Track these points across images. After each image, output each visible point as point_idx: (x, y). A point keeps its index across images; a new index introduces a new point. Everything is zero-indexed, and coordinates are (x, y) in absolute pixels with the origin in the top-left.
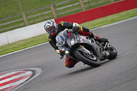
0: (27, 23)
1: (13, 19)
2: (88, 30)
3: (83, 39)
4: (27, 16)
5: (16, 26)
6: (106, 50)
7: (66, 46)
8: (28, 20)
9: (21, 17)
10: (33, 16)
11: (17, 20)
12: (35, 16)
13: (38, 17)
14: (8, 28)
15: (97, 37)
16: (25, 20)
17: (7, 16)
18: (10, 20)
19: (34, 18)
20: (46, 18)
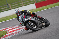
0: (23, 5)
1: (17, 3)
2: (34, 14)
3: (31, 18)
4: (23, 2)
5: (19, 6)
6: (43, 22)
7: (23, 21)
8: (24, 4)
9: (21, 2)
10: (26, 2)
11: (19, 4)
12: (27, 2)
13: (28, 3)
14: (15, 7)
15: (39, 17)
16: (23, 4)
17: (15, 2)
18: (16, 4)
19: (26, 3)
20: (31, 3)
